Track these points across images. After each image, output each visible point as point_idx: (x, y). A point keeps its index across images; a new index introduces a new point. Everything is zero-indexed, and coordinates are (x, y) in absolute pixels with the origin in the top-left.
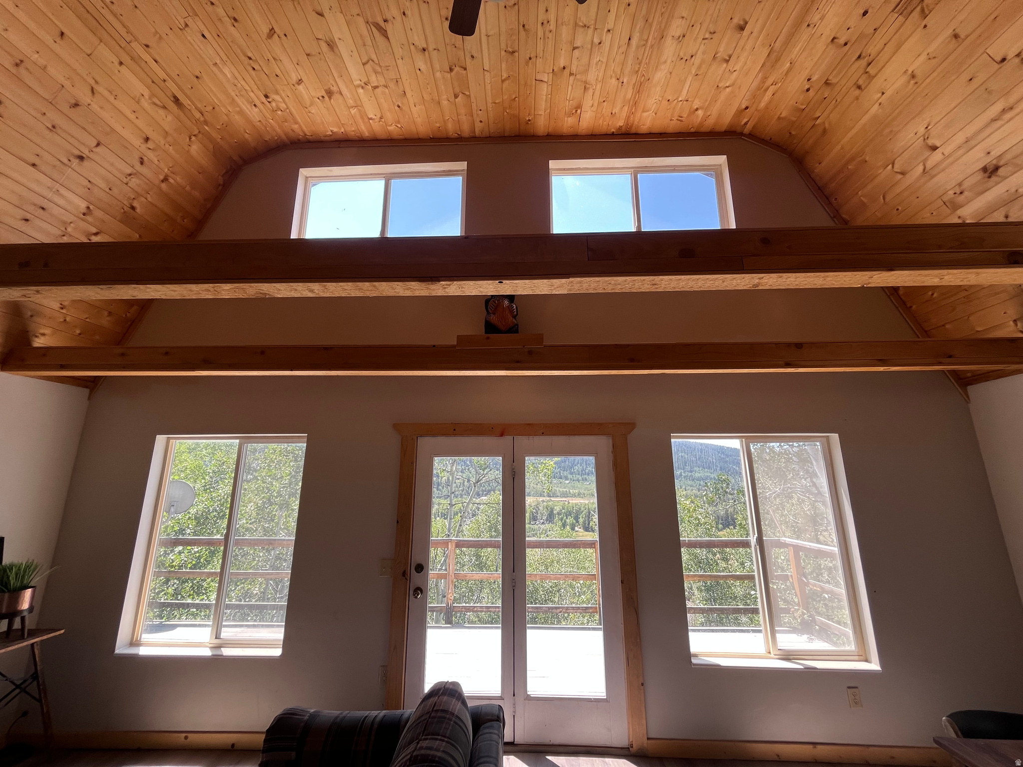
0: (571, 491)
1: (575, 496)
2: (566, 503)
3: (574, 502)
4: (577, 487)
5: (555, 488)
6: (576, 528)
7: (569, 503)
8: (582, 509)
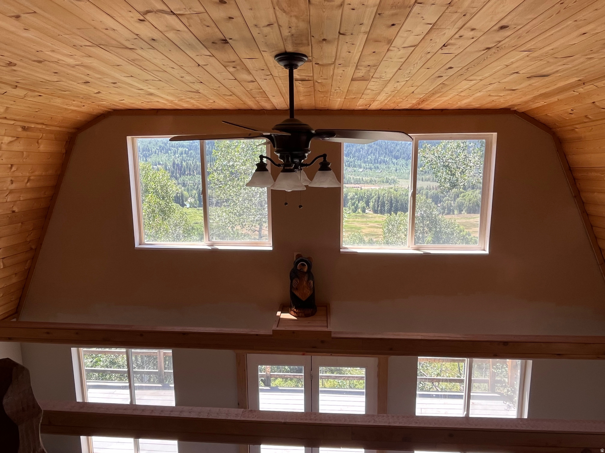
0: (364, 178)
1: (367, 183)
2: (359, 189)
3: (366, 188)
4: (369, 175)
5: (350, 176)
6: (367, 211)
7: (361, 189)
8: (373, 194)
